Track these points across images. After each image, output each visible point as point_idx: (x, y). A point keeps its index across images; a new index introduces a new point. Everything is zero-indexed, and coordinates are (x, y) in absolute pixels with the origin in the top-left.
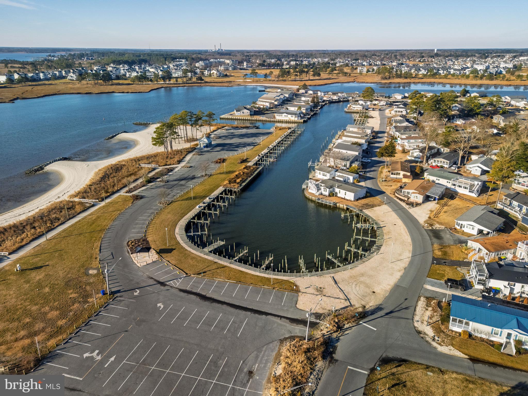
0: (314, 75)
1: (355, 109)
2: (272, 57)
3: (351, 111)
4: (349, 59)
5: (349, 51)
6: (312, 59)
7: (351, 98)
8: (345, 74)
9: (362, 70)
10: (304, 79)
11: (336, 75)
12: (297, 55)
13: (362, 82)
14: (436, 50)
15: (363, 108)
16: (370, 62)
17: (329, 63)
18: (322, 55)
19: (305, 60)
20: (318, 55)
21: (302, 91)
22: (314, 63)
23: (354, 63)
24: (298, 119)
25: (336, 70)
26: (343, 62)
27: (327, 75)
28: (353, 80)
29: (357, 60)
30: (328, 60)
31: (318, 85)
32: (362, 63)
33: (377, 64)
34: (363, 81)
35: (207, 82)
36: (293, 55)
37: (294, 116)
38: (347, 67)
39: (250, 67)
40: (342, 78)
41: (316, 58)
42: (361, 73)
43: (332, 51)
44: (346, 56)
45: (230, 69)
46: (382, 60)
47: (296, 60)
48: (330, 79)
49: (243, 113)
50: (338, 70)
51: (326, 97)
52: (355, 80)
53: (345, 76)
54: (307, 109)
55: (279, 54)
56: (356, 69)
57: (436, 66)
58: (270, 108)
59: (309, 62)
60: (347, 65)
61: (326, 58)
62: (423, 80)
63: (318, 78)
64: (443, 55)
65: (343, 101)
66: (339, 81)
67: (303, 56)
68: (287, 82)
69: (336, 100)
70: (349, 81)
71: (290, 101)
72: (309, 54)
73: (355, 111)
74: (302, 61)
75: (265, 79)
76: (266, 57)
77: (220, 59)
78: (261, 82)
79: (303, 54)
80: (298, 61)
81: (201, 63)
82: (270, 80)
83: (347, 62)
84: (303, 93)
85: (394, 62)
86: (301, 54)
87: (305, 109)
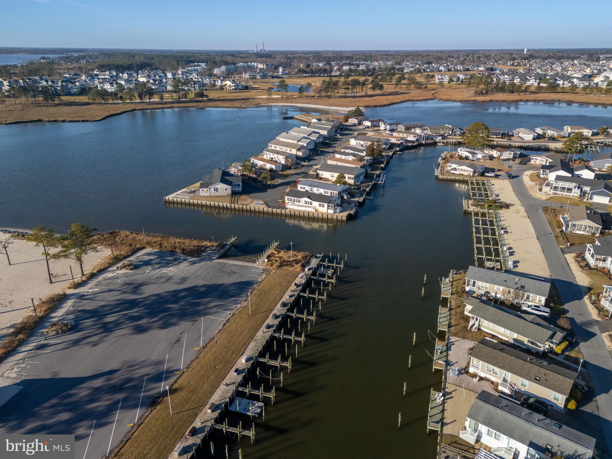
0: (373, 88)
1: (457, 172)
2: (321, 60)
3: (449, 177)
4: (419, 63)
5: (416, 52)
6: (371, 62)
7: (439, 139)
8: (419, 86)
9: (442, 79)
10: (358, 94)
11: (405, 86)
12: (352, 58)
13: (447, 100)
14: (525, 50)
15: (475, 172)
16: (448, 66)
17: (394, 68)
18: (385, 57)
19: (362, 64)
20: (379, 57)
21: (353, 121)
22: (374, 69)
23: (427, 68)
24: (335, 212)
25: (404, 79)
26: (412, 67)
27: (393, 86)
28: (432, 97)
29: (430, 63)
30: (392, 64)
31: (379, 106)
32: (438, 68)
33: (459, 69)
34: (448, 97)
35: (211, 100)
36: (348, 57)
37: (326, 205)
38: (419, 74)
39: (286, 74)
40: (415, 93)
41: (376, 61)
42: (441, 84)
43: (396, 52)
44: (415, 58)
45: (258, 77)
46: (462, 64)
47: (350, 64)
48: (396, 94)
49: (216, 190)
50: (409, 80)
51: (395, 137)
52: (436, 95)
53: (419, 88)
54: (357, 177)
55: (331, 56)
56: (433, 76)
57: (541, 72)
58: (285, 167)
59: (367, 66)
60: (419, 71)
61: (389, 61)
62: (538, 95)
63: (378, 92)
64: (540, 57)
65: (426, 145)
66: (411, 98)
67: (359, 58)
68: (332, 101)
69: (413, 142)
70: (426, 98)
71: (328, 145)
72: (368, 56)
73: (458, 178)
74: (358, 65)
75: (301, 95)
76: (313, 59)
77: (251, 63)
78: (293, 100)
79: (360, 56)
80: (352, 65)
81: (223, 68)
82: (307, 96)
83: (417, 66)
84: (354, 125)
85: (480, 66)
86: (358, 55)
87: (353, 176)
